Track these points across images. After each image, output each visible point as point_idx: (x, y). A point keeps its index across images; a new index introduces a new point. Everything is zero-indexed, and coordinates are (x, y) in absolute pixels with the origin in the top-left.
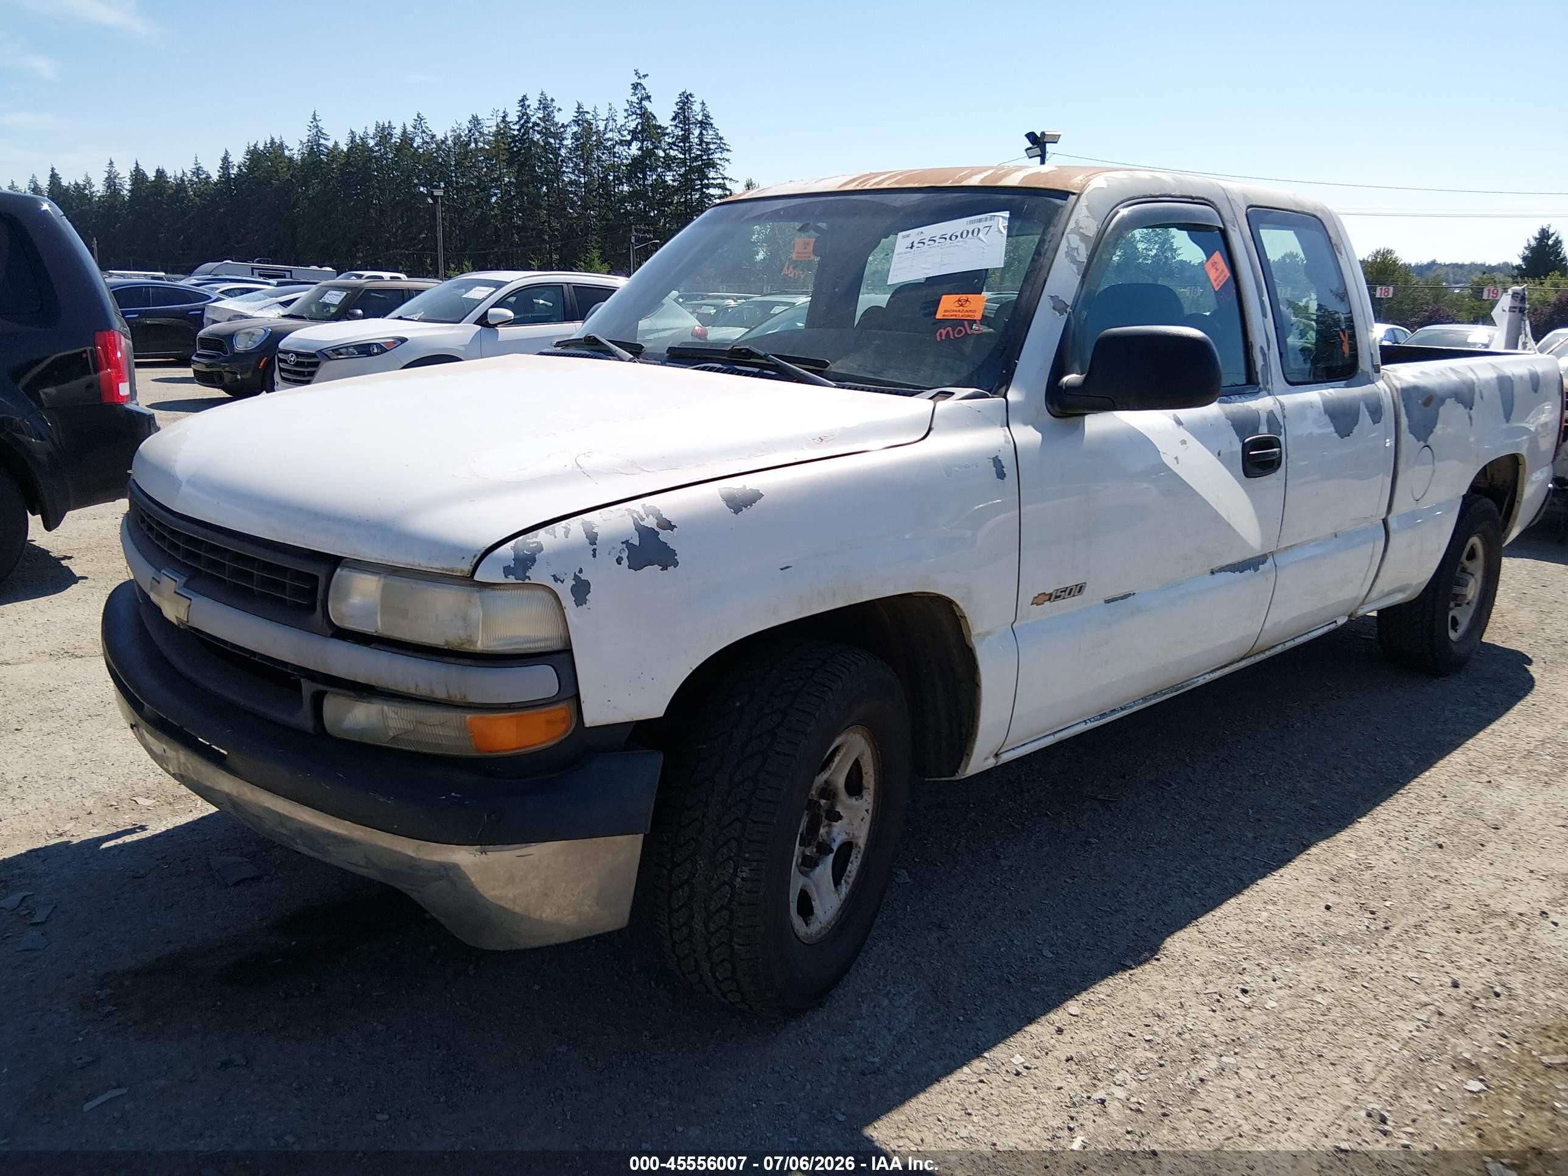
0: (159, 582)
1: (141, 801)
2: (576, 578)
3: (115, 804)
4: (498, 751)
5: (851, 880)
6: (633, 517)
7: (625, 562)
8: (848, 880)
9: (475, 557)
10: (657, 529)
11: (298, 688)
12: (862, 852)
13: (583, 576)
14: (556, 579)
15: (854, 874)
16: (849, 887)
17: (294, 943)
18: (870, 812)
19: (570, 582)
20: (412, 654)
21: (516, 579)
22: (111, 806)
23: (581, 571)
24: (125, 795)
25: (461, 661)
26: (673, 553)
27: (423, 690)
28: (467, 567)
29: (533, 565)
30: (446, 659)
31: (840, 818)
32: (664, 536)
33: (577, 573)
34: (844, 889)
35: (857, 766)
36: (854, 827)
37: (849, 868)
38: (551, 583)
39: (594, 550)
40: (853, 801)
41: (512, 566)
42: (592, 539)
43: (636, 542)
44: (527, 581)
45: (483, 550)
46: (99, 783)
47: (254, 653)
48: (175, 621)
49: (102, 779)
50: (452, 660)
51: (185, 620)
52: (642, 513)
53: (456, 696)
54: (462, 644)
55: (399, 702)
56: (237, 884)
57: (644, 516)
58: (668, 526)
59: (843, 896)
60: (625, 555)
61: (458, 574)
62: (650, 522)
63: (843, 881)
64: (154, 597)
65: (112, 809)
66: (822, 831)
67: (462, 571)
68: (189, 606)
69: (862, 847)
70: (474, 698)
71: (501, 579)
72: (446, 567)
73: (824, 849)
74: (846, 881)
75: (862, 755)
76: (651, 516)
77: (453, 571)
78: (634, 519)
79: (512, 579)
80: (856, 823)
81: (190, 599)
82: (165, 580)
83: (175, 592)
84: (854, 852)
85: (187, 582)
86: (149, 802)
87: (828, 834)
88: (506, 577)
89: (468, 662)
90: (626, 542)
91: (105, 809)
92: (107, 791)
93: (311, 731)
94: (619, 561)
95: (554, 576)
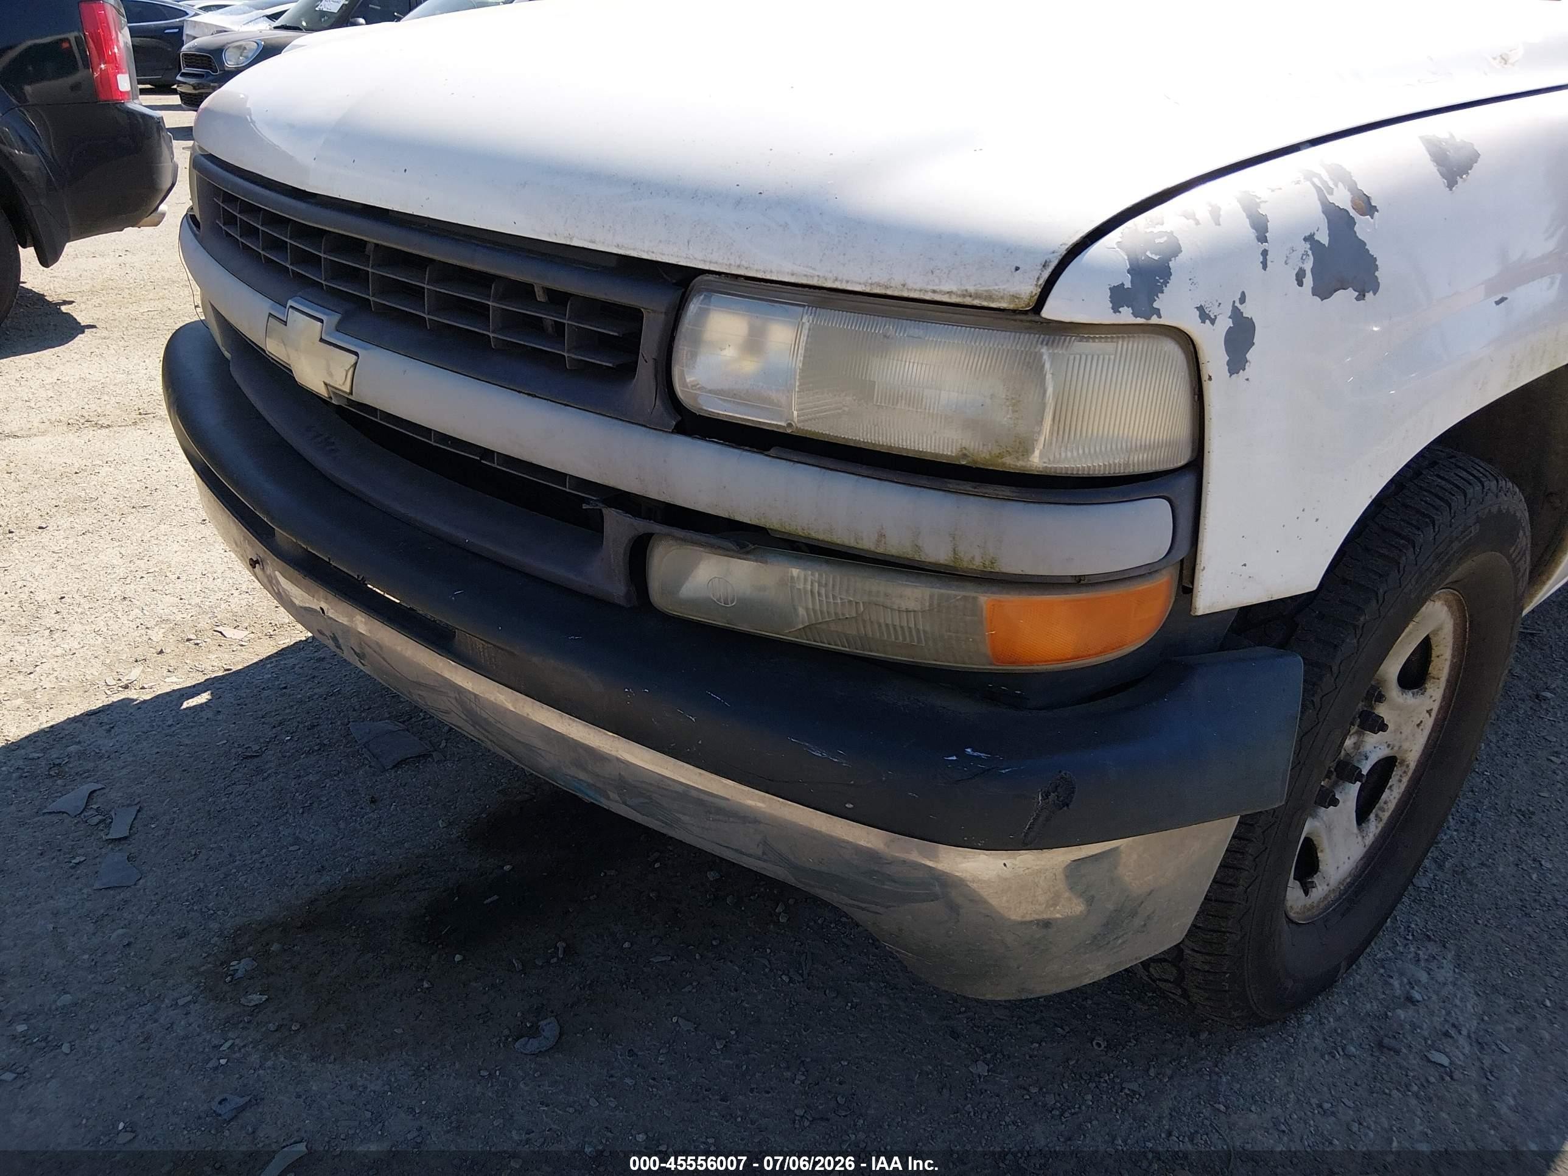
0: (285, 323)
1: (229, 632)
2: (1236, 314)
3: (193, 637)
4: (1031, 663)
5: (1386, 816)
6: (1314, 184)
7: (1308, 280)
8: (1381, 814)
9: (1045, 265)
10: (1352, 213)
11: (594, 525)
12: (1410, 773)
13: (1247, 311)
14: (1204, 315)
15: (1392, 806)
16: (1381, 825)
17: (507, 868)
18: (1434, 714)
19: (1225, 323)
20: (869, 472)
21: (1135, 315)
22: (189, 640)
23: (1243, 300)
24: (204, 623)
25: (990, 489)
26: (1371, 264)
27: (896, 545)
28: (1026, 288)
29: (1166, 283)
30: (952, 484)
31: (1383, 727)
32: (1364, 227)
33: (1237, 304)
34: (1374, 828)
35: (1425, 649)
36: (1404, 736)
37: (1384, 796)
38: (1191, 325)
39: (1265, 253)
40: (1409, 699)
41: (1128, 285)
42: (1261, 229)
43: (1323, 238)
44: (1154, 320)
45: (1063, 251)
46: (166, 605)
47: (487, 453)
48: (323, 391)
49: (169, 599)
50: (968, 487)
51: (348, 391)
52: (1326, 177)
53: (973, 557)
54: (1000, 455)
55: (827, 562)
56: (396, 766)
57: (1331, 184)
58: (1367, 206)
59: (1370, 839)
60: (1308, 266)
61: (1003, 305)
62: (1342, 199)
63: (1372, 816)
64: (273, 348)
65: (190, 644)
66: (1349, 742)
67: (1014, 297)
68: (356, 363)
69: (1413, 766)
70: (1014, 564)
71: (1106, 316)
72: (971, 289)
73: (1346, 771)
74: (1377, 816)
75: (1436, 632)
76: (1340, 185)
77: (990, 298)
78: (1319, 190)
79: (1126, 316)
80: (1407, 730)
81: (356, 354)
82: (295, 318)
83: (321, 340)
84: (1397, 773)
85: (340, 322)
86: (239, 634)
87: (1357, 746)
88: (1116, 310)
89: (1007, 491)
90: (1310, 238)
91: (181, 645)
92: (179, 617)
93: (622, 602)
94: (1300, 279)
95: (1200, 309)
